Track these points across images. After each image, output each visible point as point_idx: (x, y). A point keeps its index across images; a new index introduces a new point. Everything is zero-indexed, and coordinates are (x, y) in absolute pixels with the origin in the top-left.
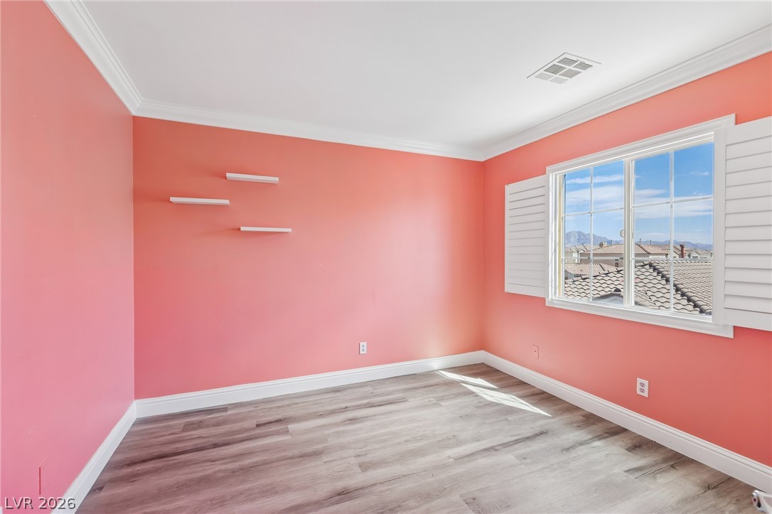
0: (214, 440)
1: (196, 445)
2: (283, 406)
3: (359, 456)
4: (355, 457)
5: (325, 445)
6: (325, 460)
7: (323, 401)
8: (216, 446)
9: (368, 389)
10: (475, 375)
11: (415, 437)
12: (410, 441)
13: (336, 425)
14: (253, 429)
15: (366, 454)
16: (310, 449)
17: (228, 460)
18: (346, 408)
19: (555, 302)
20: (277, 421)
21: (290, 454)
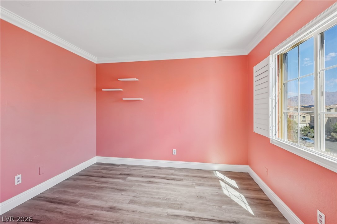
0: (104, 175)
1: (98, 175)
2: (135, 169)
3: (135, 197)
4: (133, 197)
5: (130, 188)
6: (123, 194)
7: (150, 171)
8: (103, 177)
9: (172, 171)
10: (232, 178)
11: (164, 198)
12: (161, 199)
13: (143, 182)
14: (118, 175)
15: (138, 197)
16: (123, 188)
17: (99, 183)
18: (155, 176)
19: (274, 141)
20: (127, 174)
21: (116, 187)
